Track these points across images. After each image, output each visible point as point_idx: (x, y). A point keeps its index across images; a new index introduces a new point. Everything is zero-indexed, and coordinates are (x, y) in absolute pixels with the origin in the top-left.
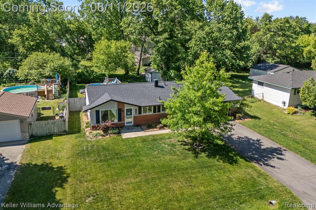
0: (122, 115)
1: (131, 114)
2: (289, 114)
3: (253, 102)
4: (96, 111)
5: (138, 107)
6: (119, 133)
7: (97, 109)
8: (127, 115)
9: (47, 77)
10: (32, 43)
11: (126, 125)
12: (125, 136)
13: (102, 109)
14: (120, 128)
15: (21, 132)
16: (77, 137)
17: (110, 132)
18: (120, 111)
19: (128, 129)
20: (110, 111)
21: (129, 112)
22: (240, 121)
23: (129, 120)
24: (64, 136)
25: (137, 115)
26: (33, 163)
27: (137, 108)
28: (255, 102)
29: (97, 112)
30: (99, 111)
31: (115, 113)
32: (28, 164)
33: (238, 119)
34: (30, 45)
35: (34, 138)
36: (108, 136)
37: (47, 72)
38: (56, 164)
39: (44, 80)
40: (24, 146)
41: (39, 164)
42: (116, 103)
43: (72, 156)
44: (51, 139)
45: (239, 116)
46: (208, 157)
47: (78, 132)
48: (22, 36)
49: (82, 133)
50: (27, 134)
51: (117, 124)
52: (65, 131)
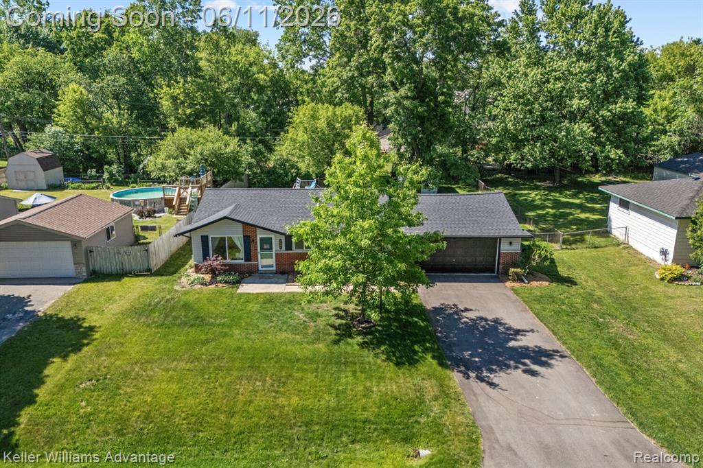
0: (252, 249)
1: (271, 249)
2: (662, 279)
3: (595, 247)
4: (203, 237)
5: (284, 236)
6: (238, 283)
7: (203, 231)
8: (262, 249)
10: (188, 111)
11: (260, 269)
12: (248, 288)
13: (214, 234)
14: (247, 273)
15: (75, 264)
16: (160, 283)
17: (219, 278)
18: (248, 241)
19: (261, 278)
20: (230, 238)
21: (266, 243)
22: (517, 285)
23: (267, 262)
24: (140, 279)
25: (283, 251)
26: (60, 316)
27: (283, 238)
28: (602, 247)
29: (205, 239)
30: (207, 237)
31: (239, 243)
32: (51, 316)
33: (514, 280)
34: (185, 114)
35: (96, 276)
36: (213, 286)
37: (190, 164)
38: (92, 319)
39: (183, 178)
40: (69, 288)
41: (67, 317)
42: (241, 225)
43: (124, 313)
44: (120, 281)
45: (516, 273)
46: (363, 345)
47: (173, 273)
48: (174, 99)
49: (177, 275)
50: (84, 269)
51: (241, 265)
52: (149, 270)
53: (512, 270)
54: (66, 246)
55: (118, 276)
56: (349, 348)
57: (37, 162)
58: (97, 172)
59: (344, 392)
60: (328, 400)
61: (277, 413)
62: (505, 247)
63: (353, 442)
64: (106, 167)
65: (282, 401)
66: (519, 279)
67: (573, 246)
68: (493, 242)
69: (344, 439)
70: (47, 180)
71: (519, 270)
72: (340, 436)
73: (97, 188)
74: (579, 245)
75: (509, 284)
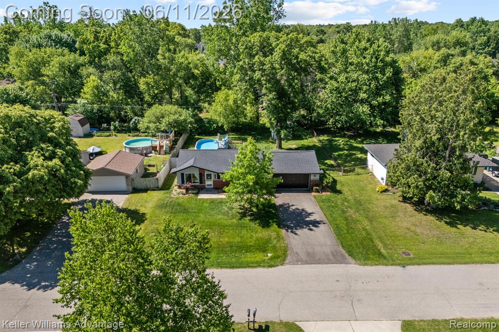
0: (203, 179)
1: (211, 178)
2: (378, 191)
3: (358, 175)
4: (181, 174)
6: (197, 194)
7: (182, 172)
8: (207, 179)
9: (163, 132)
10: (156, 91)
11: (206, 187)
12: (202, 196)
13: (186, 172)
14: (200, 189)
15: (127, 185)
16: (164, 193)
17: (190, 192)
18: (201, 175)
19: (207, 191)
20: (193, 174)
21: (209, 176)
22: (316, 194)
23: (209, 183)
24: (155, 192)
25: (216, 179)
26: (129, 208)
27: (216, 174)
28: (361, 174)
29: (182, 175)
31: (197, 176)
32: (126, 209)
33: (315, 192)
35: (136, 191)
36: (188, 195)
37: (163, 127)
38: (142, 210)
39: (159, 134)
40: (127, 196)
41: (132, 209)
42: (198, 169)
43: (154, 207)
44: (147, 192)
45: (316, 189)
46: (250, 220)
47: (168, 189)
48: (147, 84)
49: (170, 190)
50: (131, 187)
51: (199, 185)
52: (158, 187)
53: (315, 188)
54: (123, 179)
55: (145, 190)
56: (245, 222)
57: (78, 123)
58: (107, 125)
59: (243, 236)
60: (238, 239)
61: (220, 243)
62: (312, 178)
63: (246, 252)
64: (112, 123)
65: (221, 239)
66: (317, 191)
67: (349, 174)
68: (307, 176)
69: (244, 251)
70: (83, 131)
71: (317, 188)
72: (242, 250)
73: (110, 135)
74: (351, 173)
75: (313, 194)
